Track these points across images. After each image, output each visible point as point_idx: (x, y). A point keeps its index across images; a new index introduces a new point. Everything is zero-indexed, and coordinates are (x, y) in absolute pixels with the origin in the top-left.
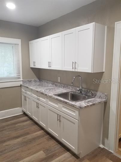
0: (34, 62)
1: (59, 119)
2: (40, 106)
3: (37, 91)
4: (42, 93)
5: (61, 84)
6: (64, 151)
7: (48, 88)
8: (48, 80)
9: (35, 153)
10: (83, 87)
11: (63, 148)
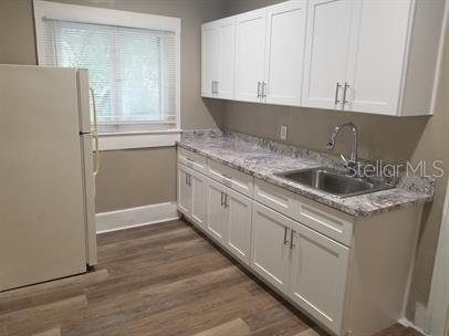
0: (215, 83)
1: (288, 239)
2: (231, 201)
3: (226, 163)
4: (239, 169)
5: (288, 145)
6: (300, 324)
7: (251, 155)
8: (249, 135)
9: (223, 322)
10: (359, 156)
11: (295, 317)
